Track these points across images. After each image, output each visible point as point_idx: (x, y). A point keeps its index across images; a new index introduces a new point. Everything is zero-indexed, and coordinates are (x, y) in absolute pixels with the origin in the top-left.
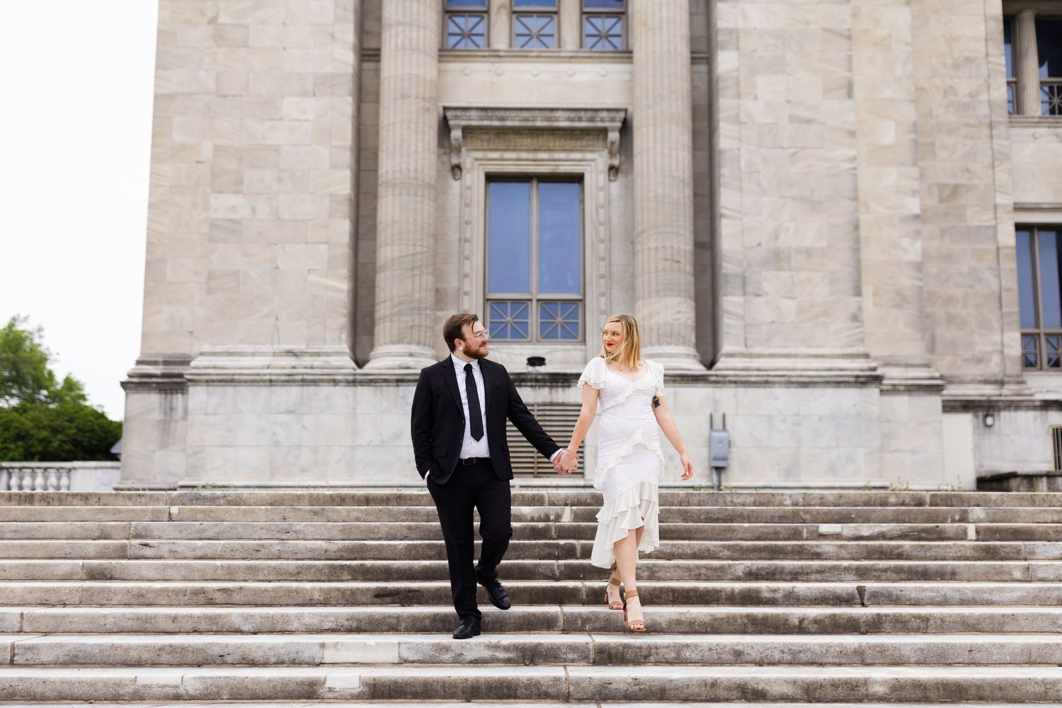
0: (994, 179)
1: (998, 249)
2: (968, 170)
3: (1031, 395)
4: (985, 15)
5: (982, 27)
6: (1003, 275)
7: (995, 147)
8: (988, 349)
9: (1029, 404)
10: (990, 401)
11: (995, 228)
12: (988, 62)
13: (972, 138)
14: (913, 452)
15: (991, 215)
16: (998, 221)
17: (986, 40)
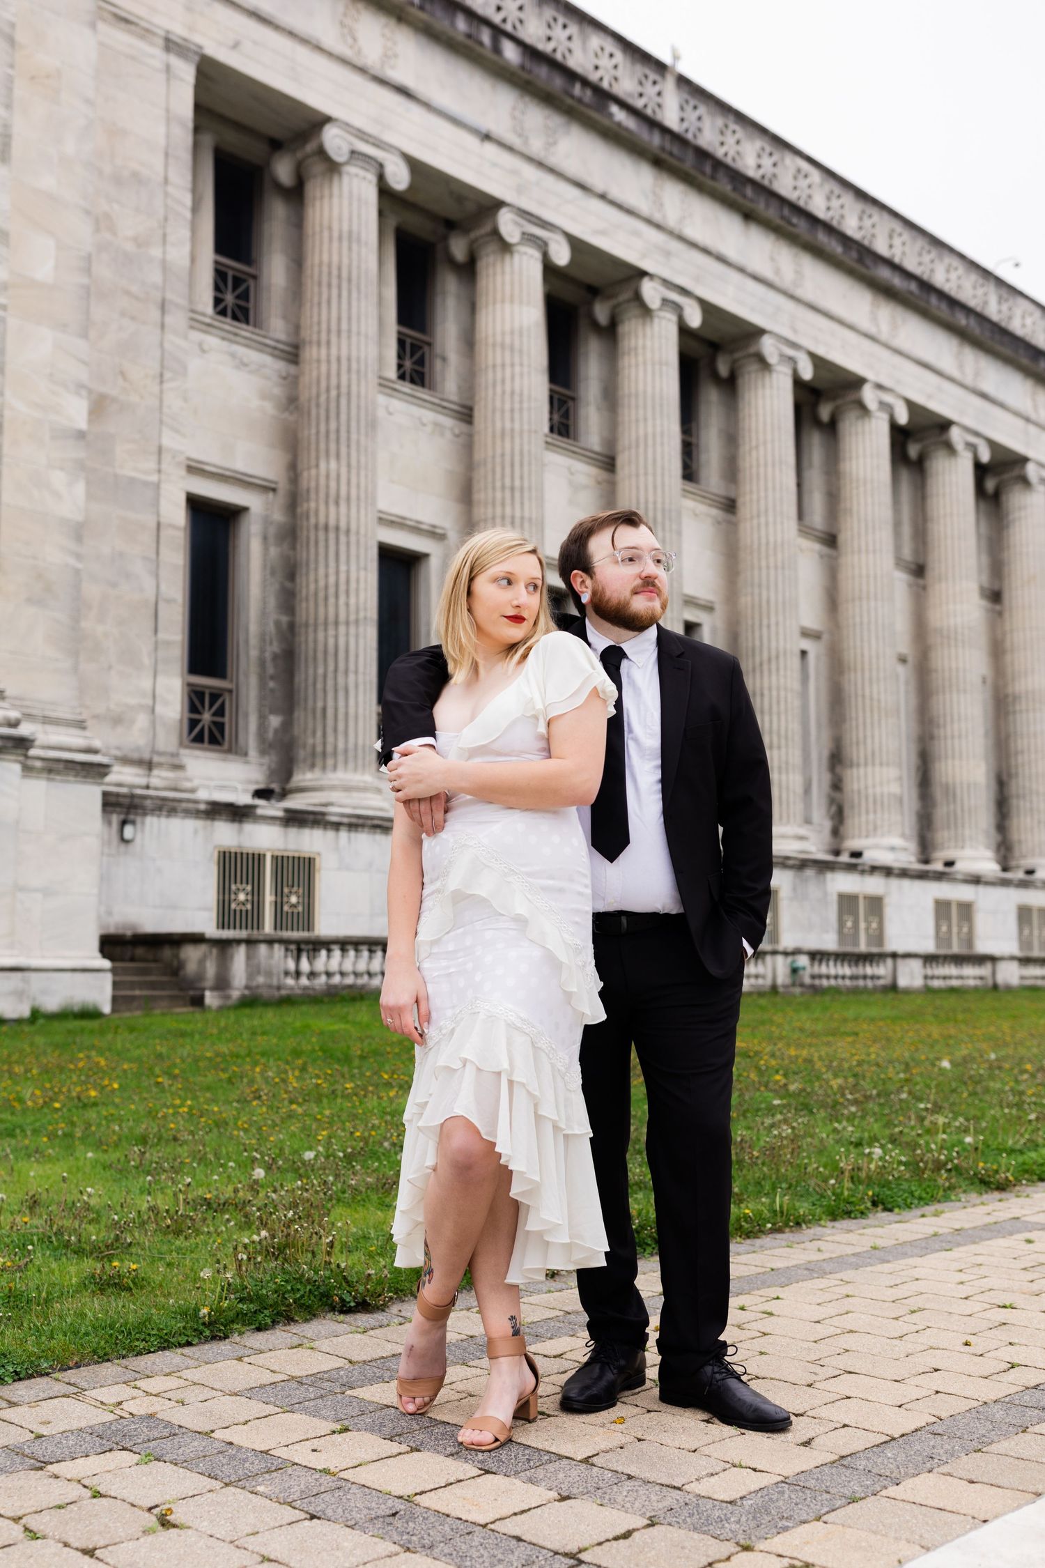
0: (161, 401)
1: (159, 525)
2: (122, 374)
3: (193, 791)
4: (168, 110)
5: (162, 130)
6: (163, 573)
7: (167, 345)
8: (133, 701)
9: (191, 806)
10: (132, 796)
11: (157, 486)
12: (166, 194)
13: (133, 318)
14: (47, 892)
15: (152, 465)
16: (163, 477)
17: (167, 155)
